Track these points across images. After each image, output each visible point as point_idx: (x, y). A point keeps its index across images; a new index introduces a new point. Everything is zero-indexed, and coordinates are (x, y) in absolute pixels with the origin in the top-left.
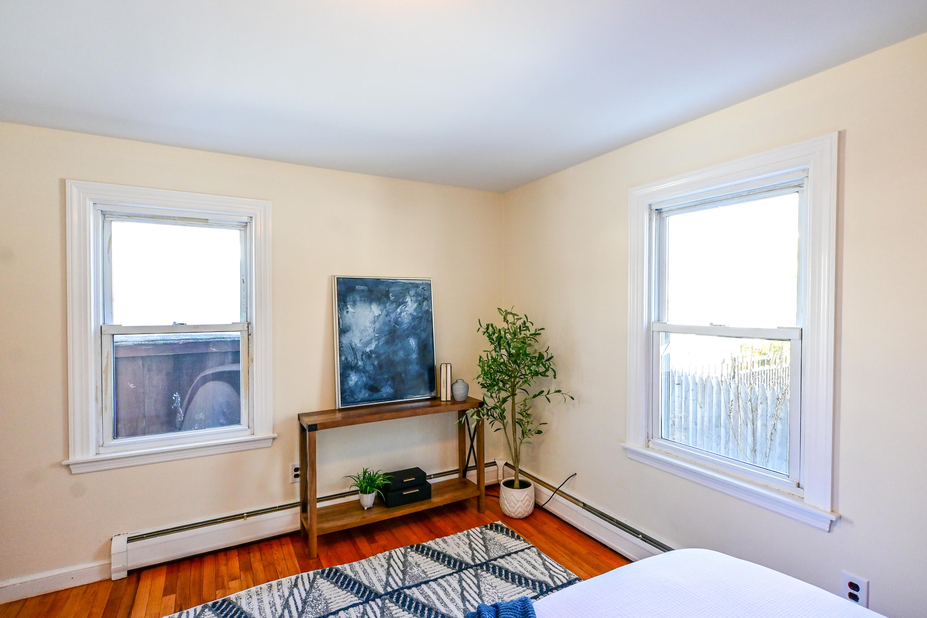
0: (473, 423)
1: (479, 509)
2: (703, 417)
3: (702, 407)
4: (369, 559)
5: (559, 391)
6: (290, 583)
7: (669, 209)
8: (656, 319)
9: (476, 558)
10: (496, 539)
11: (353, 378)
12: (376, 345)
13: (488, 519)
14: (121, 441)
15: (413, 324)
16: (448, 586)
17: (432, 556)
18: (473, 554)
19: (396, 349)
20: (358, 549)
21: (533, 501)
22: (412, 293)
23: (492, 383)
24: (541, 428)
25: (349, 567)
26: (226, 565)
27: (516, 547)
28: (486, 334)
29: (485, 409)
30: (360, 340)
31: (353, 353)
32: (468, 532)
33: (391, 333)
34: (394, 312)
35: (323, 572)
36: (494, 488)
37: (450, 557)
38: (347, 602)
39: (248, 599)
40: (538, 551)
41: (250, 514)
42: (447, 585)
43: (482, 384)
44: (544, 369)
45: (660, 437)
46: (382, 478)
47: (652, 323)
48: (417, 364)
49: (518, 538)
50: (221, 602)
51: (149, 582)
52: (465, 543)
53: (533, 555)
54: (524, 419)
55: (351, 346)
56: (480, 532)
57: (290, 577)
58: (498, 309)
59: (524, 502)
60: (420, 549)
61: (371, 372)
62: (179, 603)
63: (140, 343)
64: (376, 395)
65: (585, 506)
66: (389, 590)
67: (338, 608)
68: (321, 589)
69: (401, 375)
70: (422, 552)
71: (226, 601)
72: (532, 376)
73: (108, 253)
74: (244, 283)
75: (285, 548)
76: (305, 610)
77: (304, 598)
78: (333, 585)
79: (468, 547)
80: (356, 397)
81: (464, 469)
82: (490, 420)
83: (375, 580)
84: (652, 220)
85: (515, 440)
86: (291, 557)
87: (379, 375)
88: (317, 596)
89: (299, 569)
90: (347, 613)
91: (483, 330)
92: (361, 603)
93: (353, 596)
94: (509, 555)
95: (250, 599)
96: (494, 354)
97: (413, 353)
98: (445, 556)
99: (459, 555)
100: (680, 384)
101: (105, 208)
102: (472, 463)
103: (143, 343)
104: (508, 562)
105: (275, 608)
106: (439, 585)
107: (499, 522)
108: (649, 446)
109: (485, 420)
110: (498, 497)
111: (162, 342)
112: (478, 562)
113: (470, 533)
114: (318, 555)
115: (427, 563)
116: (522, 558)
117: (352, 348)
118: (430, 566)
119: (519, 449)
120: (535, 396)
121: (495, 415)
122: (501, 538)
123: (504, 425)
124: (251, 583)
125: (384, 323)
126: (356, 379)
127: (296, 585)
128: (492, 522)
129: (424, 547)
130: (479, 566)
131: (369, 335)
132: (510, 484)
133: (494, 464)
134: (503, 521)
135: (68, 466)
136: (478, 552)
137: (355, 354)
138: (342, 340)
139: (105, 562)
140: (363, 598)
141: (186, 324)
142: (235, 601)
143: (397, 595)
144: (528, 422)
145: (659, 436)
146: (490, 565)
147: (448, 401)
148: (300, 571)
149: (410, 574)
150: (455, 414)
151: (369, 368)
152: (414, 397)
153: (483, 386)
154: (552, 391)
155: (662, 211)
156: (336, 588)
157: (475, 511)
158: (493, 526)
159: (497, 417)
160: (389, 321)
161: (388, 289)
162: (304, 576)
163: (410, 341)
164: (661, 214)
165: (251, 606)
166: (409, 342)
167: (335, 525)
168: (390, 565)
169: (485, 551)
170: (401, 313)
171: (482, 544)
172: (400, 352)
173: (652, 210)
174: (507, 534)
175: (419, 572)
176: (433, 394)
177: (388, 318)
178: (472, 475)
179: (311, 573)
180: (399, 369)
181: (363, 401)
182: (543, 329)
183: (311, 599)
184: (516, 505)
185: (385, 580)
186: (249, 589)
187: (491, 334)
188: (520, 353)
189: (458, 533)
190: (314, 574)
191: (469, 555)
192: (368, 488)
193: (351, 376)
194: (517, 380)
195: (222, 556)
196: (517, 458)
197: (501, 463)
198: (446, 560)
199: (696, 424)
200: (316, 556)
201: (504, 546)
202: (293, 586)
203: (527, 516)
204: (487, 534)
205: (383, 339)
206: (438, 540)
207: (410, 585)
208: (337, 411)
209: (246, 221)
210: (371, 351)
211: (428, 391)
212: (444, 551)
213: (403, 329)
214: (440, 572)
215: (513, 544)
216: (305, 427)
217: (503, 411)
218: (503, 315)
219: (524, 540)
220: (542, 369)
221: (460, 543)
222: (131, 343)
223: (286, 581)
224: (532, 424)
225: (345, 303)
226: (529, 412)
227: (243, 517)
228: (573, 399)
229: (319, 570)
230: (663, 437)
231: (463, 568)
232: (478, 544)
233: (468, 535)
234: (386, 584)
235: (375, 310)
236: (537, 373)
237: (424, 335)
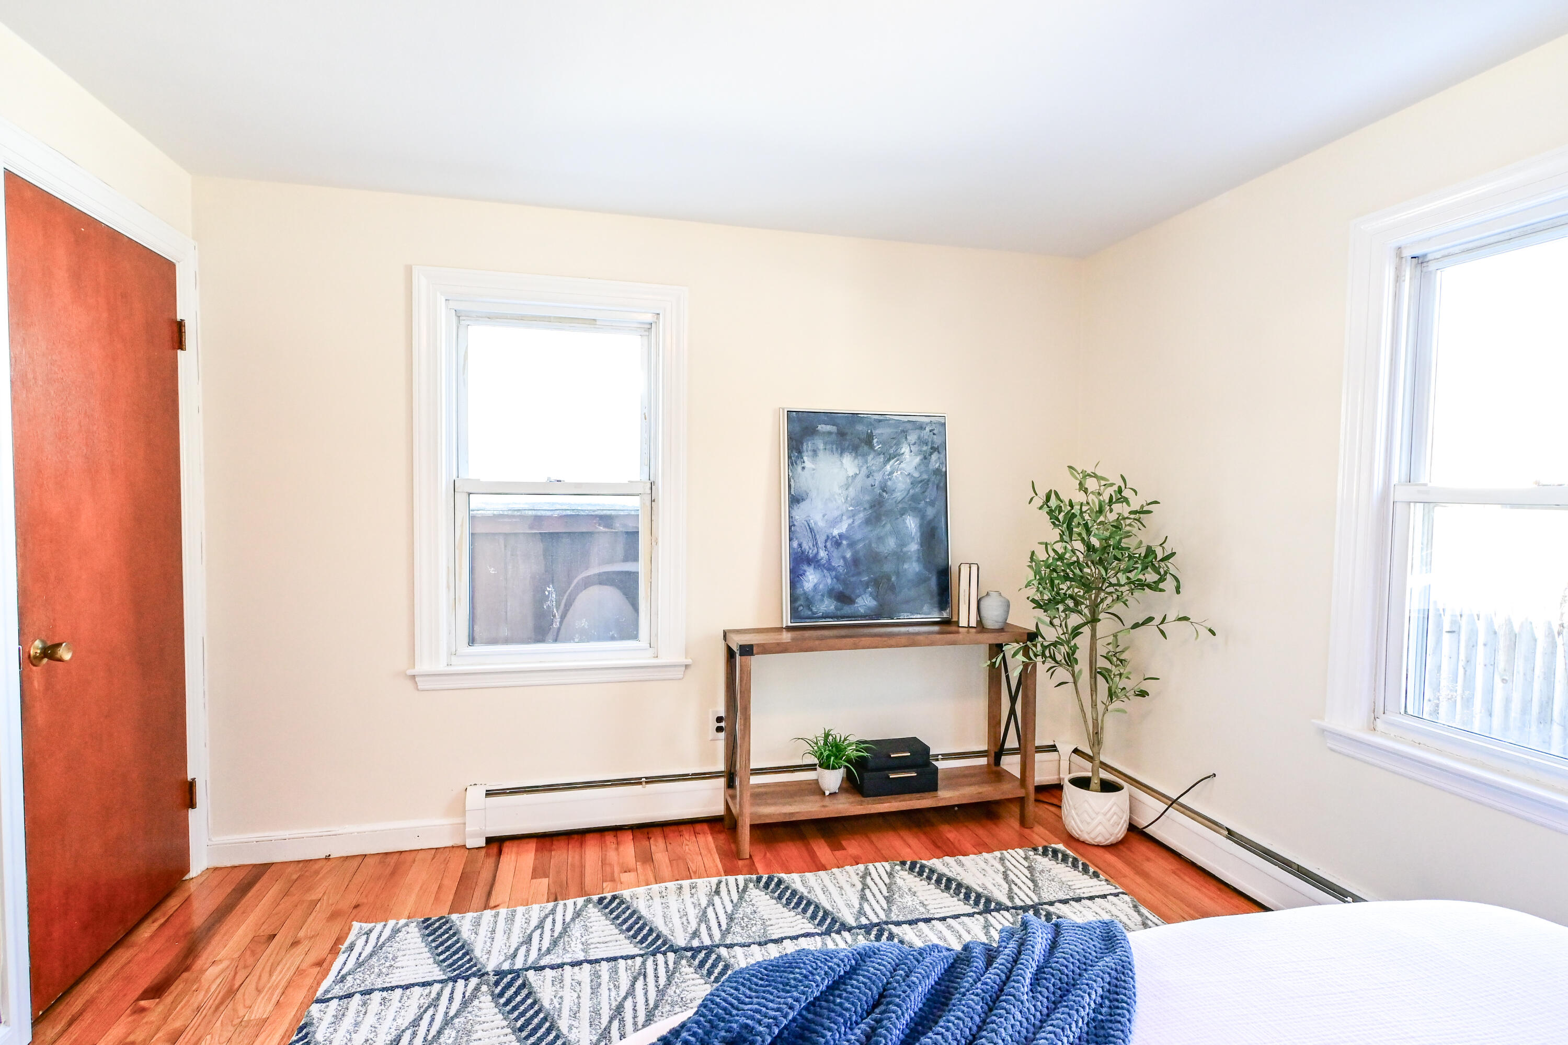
0: (1015, 668)
1: (1023, 822)
2: (1508, 701)
3: (1506, 681)
4: (832, 872)
5: (1185, 619)
6: (709, 887)
7: (1446, 252)
8: (1404, 477)
9: (1015, 896)
10: (1053, 872)
11: (811, 577)
12: (849, 525)
13: (1041, 840)
14: (477, 649)
15: (912, 492)
16: (965, 932)
17: (938, 882)
18: (1010, 889)
19: (882, 534)
20: (813, 855)
21: (1126, 817)
22: (912, 438)
23: (1054, 598)
24: (1146, 686)
25: (800, 879)
26: (617, 849)
27: (1091, 889)
28: (1046, 509)
29: (1039, 645)
30: (824, 516)
31: (811, 536)
32: (1002, 854)
33: (874, 506)
34: (880, 471)
35: (759, 880)
36: (1052, 791)
37: (969, 890)
38: (796, 928)
39: (648, 900)
40: (1133, 901)
41: (651, 780)
42: (963, 930)
43: (1033, 601)
44: (1156, 577)
45: (1402, 711)
46: (855, 747)
47: (1393, 486)
48: (918, 560)
49: (1096, 875)
50: (609, 898)
51: (513, 857)
52: (996, 870)
53: (1125, 907)
54: (1113, 668)
55: (809, 526)
56: (1024, 856)
57: (709, 879)
58: (1070, 467)
59: (1109, 815)
60: (917, 870)
61: (841, 570)
62: (553, 891)
63: (501, 513)
64: (848, 608)
65: (1231, 834)
66: (864, 921)
67: (783, 935)
68: (755, 903)
69: (889, 579)
70: (920, 874)
71: (617, 898)
72: (1131, 591)
73: (464, 374)
74: (646, 419)
75: (701, 839)
76: (732, 930)
77: (729, 912)
78: (774, 901)
79: (1002, 877)
80: (814, 609)
81: (998, 752)
82: (1048, 665)
83: (841, 904)
84: (1403, 278)
85: (1094, 705)
86: (710, 852)
87: (853, 576)
88: (749, 912)
89: (721, 870)
90: (796, 945)
91: (1039, 501)
92: (818, 934)
93: (805, 921)
94: (1078, 900)
95: (651, 901)
96: (1059, 548)
97: (912, 542)
98: (959, 885)
99: (985, 888)
100: (1454, 632)
101: (460, 306)
102: (1012, 742)
103: (506, 513)
104: (1076, 911)
105: (687, 920)
106: (949, 927)
107: (1060, 847)
108: (1377, 729)
109: (1039, 665)
110: (1060, 807)
111: (530, 513)
112: (1019, 903)
113: (1006, 856)
114: (750, 856)
115: (929, 892)
116: (1103, 909)
117: (810, 528)
118: (934, 897)
119: (1102, 721)
120: (1136, 626)
121: (1059, 657)
122: (1062, 871)
123: (1073, 675)
124: (653, 880)
125: (863, 490)
126: (816, 581)
127: (717, 892)
128: (1046, 844)
129: (923, 867)
130: (1020, 909)
131: (838, 508)
132: (1082, 783)
133: (1053, 748)
134: (1067, 845)
135: (414, 677)
136: (1019, 888)
137: (815, 538)
138: (794, 514)
139: (458, 820)
140: (822, 927)
141: (564, 481)
142: (630, 900)
143: (878, 930)
144: (1121, 675)
145: (1399, 709)
146: (1041, 911)
147: (972, 627)
148: (723, 873)
149: (899, 904)
150: (984, 650)
151: (838, 563)
152: (912, 617)
153: (1038, 605)
154: (1171, 617)
155: (1427, 260)
156: (779, 905)
157: (1016, 824)
158: (1049, 851)
159: (1061, 661)
160: (872, 486)
161: (871, 432)
162: (729, 881)
163: (907, 521)
164: (1425, 264)
165: (651, 911)
166: (906, 523)
167: (778, 812)
168: (865, 886)
169: (1032, 888)
170: (891, 473)
171: (1027, 877)
172: (889, 537)
173: (1404, 259)
174: (1075, 865)
175: (914, 903)
176: (945, 615)
177: (870, 481)
178: (1012, 764)
179: (741, 878)
180: (888, 567)
181: (825, 616)
182: (1156, 502)
183: (741, 916)
184: (1092, 819)
185: (857, 906)
186: (649, 887)
187: (1053, 509)
188: (1110, 546)
189: (984, 853)
190: (745, 880)
191: (1003, 890)
192: (832, 758)
193: (808, 573)
194: (1102, 595)
195: (610, 838)
196: (1096, 738)
197: (1065, 749)
198: (961, 892)
199: (1490, 715)
200: (748, 857)
201: (1069, 886)
202: (713, 893)
203: (1113, 843)
204: (1036, 862)
205: (861, 515)
206: (947, 859)
207: (900, 920)
208: (784, 630)
209: (650, 321)
210: (841, 536)
211: (936, 610)
212: (958, 878)
213: (895, 500)
214: (951, 908)
215: (1085, 884)
216: (735, 648)
217: (1074, 649)
218: (1077, 478)
219: (1106, 880)
220: (1151, 577)
221: (987, 868)
222: (489, 513)
223: (704, 884)
224: (1128, 678)
225: (800, 452)
226: (1122, 657)
227: (640, 783)
228: (1214, 634)
229: (752, 876)
230: (1410, 711)
231: (992, 907)
232: (1020, 874)
233: (1002, 859)
234: (859, 912)
235: (849, 465)
236: (1142, 585)
237: (930, 512)
